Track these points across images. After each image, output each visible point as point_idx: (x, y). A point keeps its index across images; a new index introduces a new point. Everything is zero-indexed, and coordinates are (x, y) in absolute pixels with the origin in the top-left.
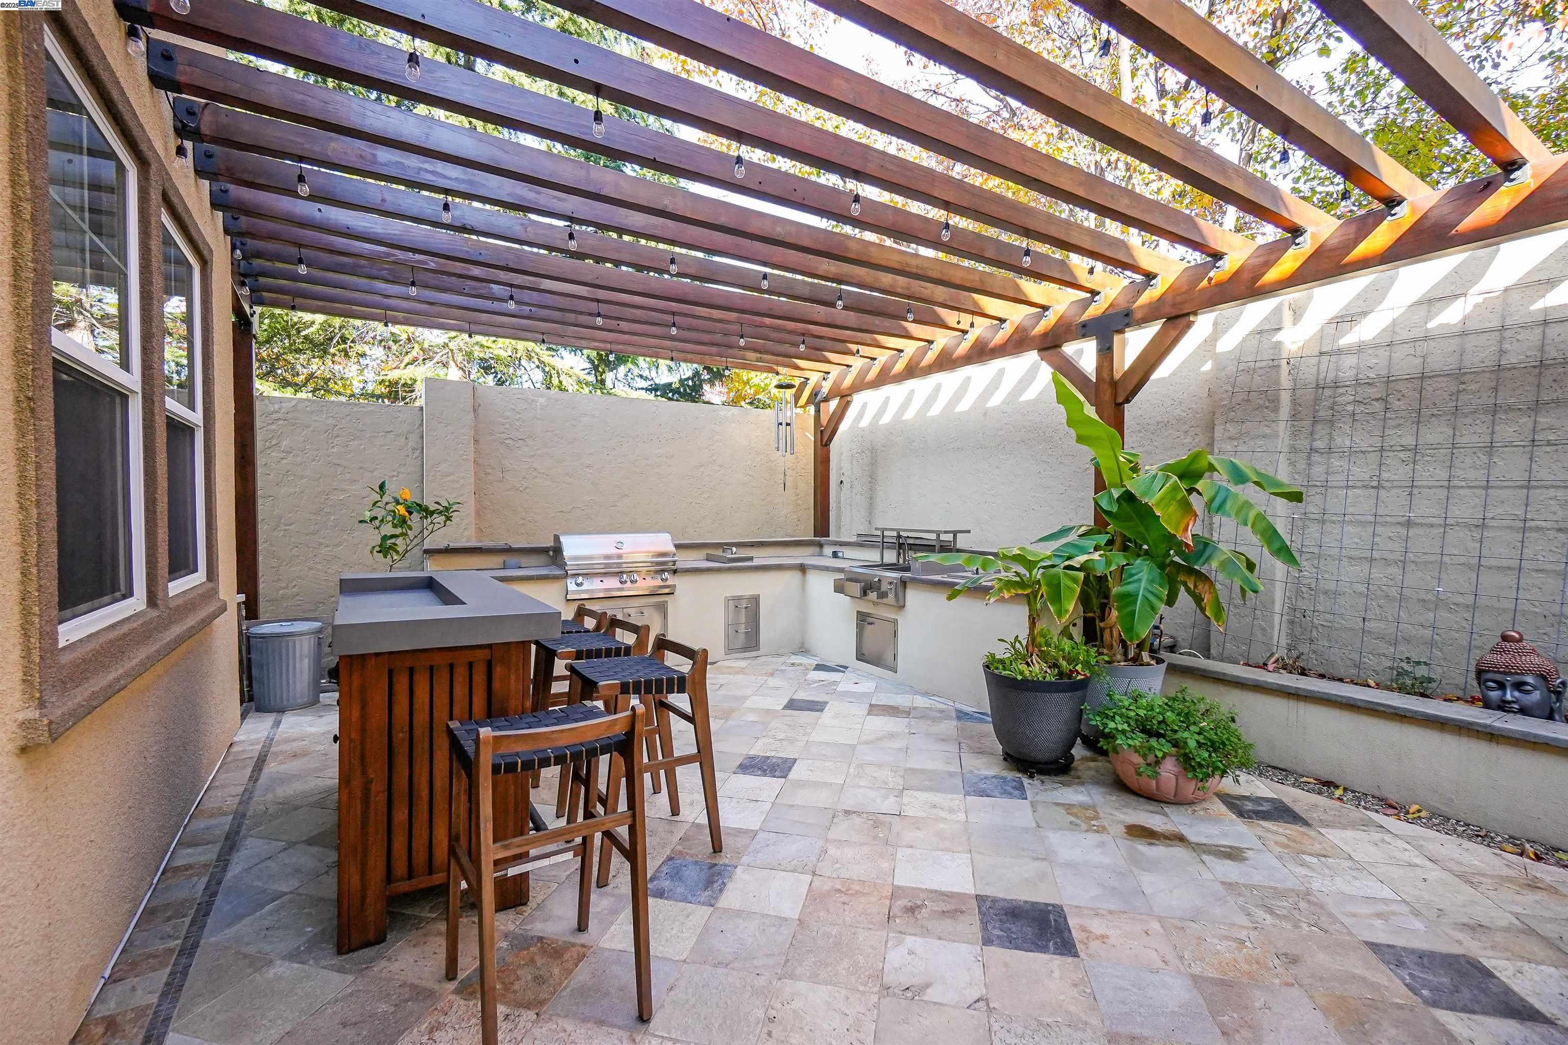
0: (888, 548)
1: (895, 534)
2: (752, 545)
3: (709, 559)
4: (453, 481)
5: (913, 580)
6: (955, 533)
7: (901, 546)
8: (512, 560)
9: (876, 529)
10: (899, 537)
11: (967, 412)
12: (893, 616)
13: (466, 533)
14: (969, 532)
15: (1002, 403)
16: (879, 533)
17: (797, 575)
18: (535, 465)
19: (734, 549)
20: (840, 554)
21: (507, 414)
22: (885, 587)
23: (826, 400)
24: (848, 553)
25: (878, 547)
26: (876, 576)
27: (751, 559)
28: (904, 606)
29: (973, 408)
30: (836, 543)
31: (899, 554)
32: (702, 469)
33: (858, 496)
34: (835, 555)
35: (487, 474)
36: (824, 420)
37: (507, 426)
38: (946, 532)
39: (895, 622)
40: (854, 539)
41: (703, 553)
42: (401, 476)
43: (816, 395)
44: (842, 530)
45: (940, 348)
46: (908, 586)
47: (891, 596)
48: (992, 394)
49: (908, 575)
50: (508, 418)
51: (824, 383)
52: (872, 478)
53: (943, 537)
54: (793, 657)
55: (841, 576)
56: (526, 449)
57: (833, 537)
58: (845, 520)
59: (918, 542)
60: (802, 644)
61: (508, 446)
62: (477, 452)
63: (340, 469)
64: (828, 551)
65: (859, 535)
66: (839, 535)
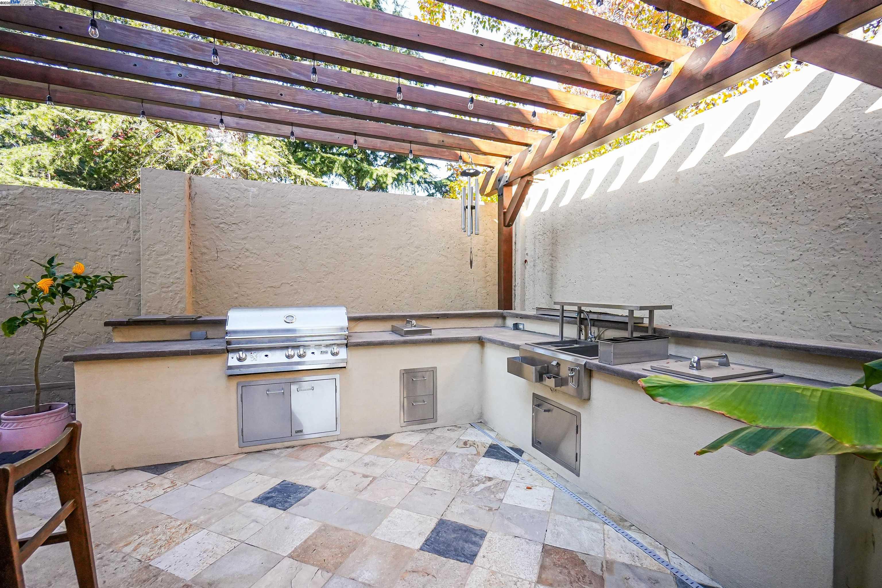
0: (569, 323)
1: (576, 308)
2: (438, 317)
3: (394, 330)
4: (167, 260)
5: (601, 369)
6: (651, 310)
7: (582, 321)
8: (200, 331)
9: (555, 303)
10: (580, 312)
11: (654, 181)
12: (574, 408)
13: (181, 306)
14: (670, 307)
15: (700, 164)
16: (558, 307)
17: (475, 348)
18: (247, 246)
19: (414, 322)
20: (521, 327)
21: (222, 201)
22: (564, 372)
23: (509, 184)
24: (529, 325)
25: (556, 321)
26: (555, 359)
27: (430, 331)
28: (589, 399)
29: (661, 175)
30: (517, 316)
31: (580, 330)
32: (400, 250)
33: (540, 273)
34: (516, 327)
35: (203, 254)
36: (507, 202)
37: (222, 212)
38: (642, 308)
39: (577, 416)
40: (533, 313)
41: (388, 326)
42: (122, 255)
43: (499, 181)
44: (527, 303)
45: (629, 96)
46: (595, 374)
47: (572, 385)
48: (686, 157)
49: (595, 361)
50: (222, 205)
51: (506, 168)
52: (553, 256)
53: (637, 314)
54: (471, 430)
55: (516, 354)
56: (239, 232)
57: (517, 310)
58: (529, 294)
59: (602, 317)
60: (481, 415)
61: (223, 230)
62: (193, 234)
63: (64, 249)
64: (510, 322)
65: (538, 309)
66: (523, 308)
